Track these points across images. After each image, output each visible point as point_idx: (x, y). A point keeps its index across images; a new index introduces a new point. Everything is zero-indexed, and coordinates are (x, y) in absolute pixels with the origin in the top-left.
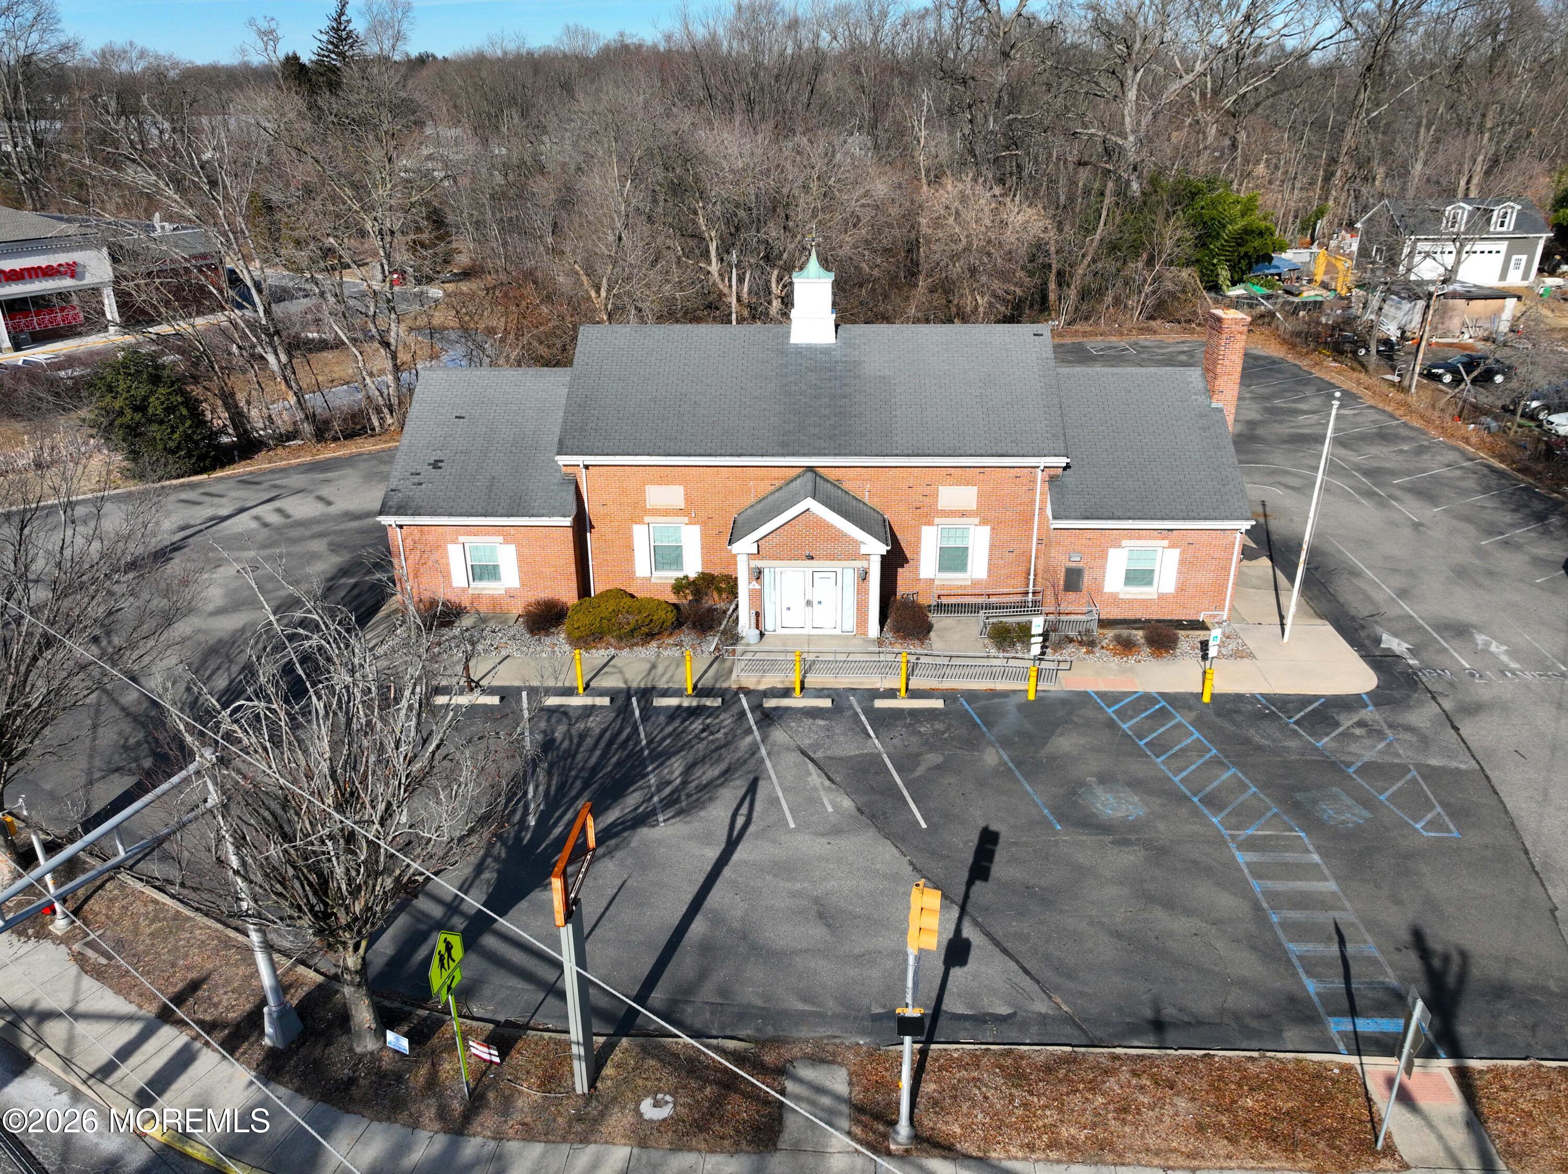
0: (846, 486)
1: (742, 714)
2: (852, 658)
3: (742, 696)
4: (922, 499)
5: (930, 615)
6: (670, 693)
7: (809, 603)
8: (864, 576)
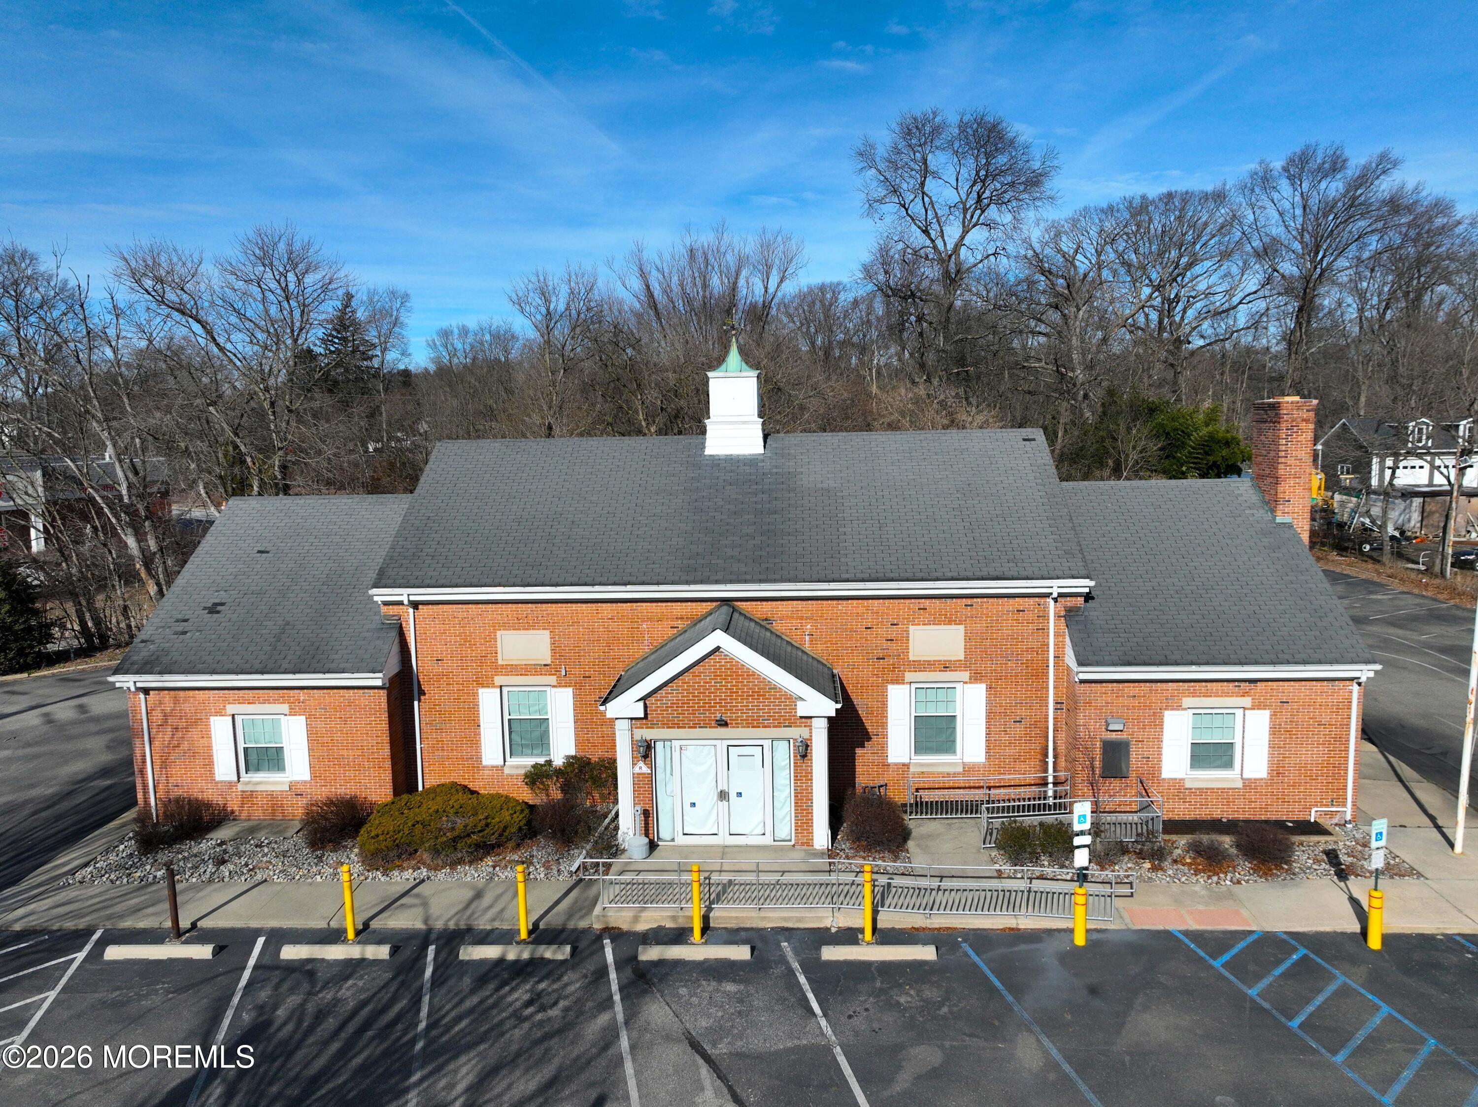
0: (777, 627)
1: (603, 972)
2: (787, 878)
3: (607, 942)
4: (885, 644)
5: (906, 817)
6: (493, 936)
7: (723, 795)
8: (804, 751)
